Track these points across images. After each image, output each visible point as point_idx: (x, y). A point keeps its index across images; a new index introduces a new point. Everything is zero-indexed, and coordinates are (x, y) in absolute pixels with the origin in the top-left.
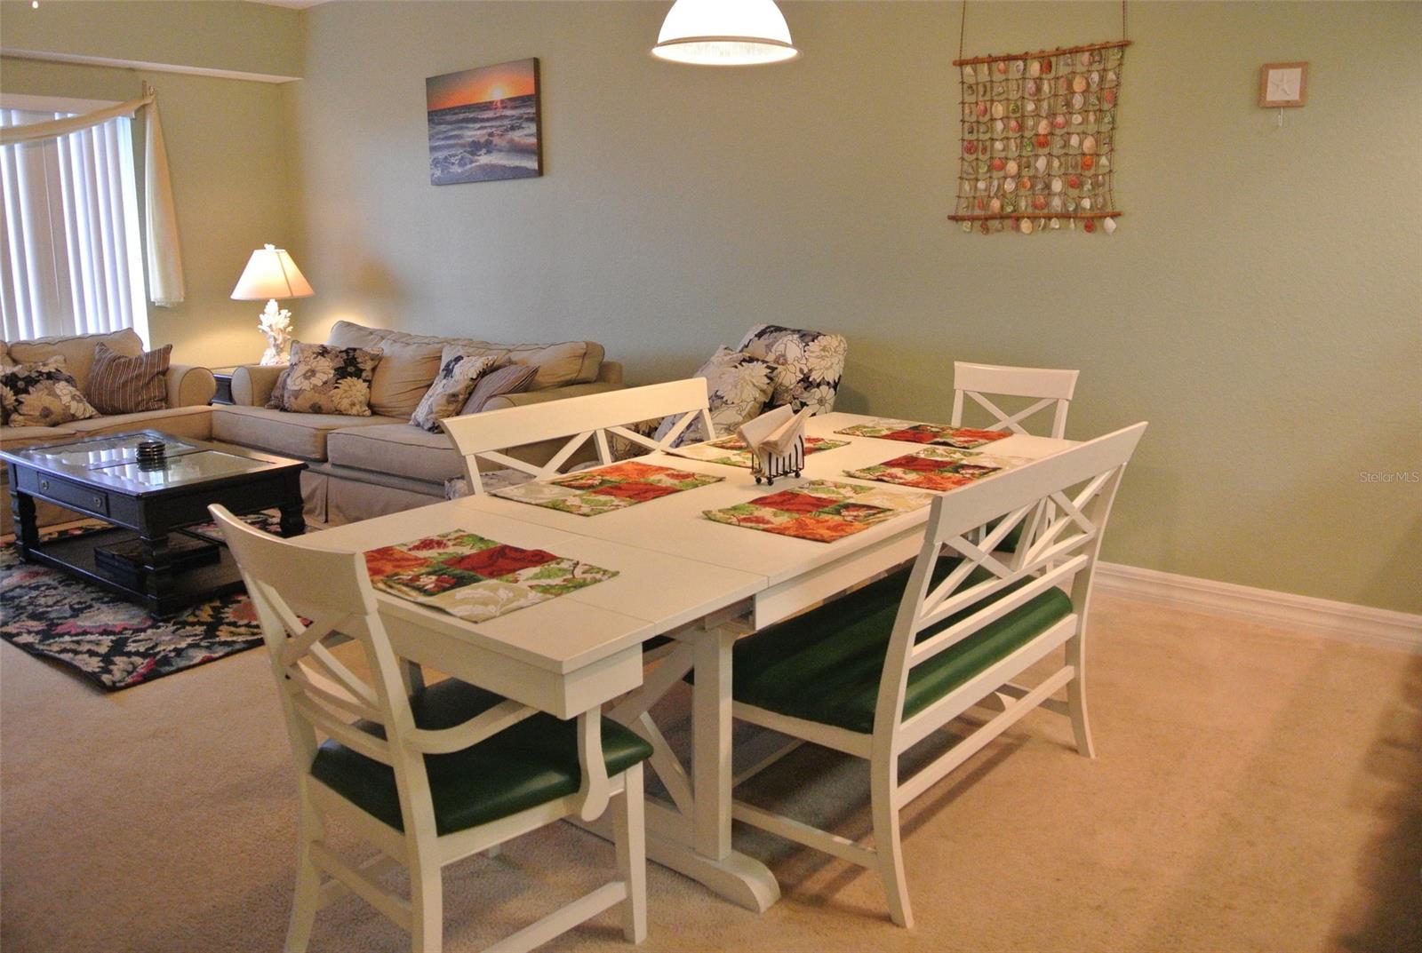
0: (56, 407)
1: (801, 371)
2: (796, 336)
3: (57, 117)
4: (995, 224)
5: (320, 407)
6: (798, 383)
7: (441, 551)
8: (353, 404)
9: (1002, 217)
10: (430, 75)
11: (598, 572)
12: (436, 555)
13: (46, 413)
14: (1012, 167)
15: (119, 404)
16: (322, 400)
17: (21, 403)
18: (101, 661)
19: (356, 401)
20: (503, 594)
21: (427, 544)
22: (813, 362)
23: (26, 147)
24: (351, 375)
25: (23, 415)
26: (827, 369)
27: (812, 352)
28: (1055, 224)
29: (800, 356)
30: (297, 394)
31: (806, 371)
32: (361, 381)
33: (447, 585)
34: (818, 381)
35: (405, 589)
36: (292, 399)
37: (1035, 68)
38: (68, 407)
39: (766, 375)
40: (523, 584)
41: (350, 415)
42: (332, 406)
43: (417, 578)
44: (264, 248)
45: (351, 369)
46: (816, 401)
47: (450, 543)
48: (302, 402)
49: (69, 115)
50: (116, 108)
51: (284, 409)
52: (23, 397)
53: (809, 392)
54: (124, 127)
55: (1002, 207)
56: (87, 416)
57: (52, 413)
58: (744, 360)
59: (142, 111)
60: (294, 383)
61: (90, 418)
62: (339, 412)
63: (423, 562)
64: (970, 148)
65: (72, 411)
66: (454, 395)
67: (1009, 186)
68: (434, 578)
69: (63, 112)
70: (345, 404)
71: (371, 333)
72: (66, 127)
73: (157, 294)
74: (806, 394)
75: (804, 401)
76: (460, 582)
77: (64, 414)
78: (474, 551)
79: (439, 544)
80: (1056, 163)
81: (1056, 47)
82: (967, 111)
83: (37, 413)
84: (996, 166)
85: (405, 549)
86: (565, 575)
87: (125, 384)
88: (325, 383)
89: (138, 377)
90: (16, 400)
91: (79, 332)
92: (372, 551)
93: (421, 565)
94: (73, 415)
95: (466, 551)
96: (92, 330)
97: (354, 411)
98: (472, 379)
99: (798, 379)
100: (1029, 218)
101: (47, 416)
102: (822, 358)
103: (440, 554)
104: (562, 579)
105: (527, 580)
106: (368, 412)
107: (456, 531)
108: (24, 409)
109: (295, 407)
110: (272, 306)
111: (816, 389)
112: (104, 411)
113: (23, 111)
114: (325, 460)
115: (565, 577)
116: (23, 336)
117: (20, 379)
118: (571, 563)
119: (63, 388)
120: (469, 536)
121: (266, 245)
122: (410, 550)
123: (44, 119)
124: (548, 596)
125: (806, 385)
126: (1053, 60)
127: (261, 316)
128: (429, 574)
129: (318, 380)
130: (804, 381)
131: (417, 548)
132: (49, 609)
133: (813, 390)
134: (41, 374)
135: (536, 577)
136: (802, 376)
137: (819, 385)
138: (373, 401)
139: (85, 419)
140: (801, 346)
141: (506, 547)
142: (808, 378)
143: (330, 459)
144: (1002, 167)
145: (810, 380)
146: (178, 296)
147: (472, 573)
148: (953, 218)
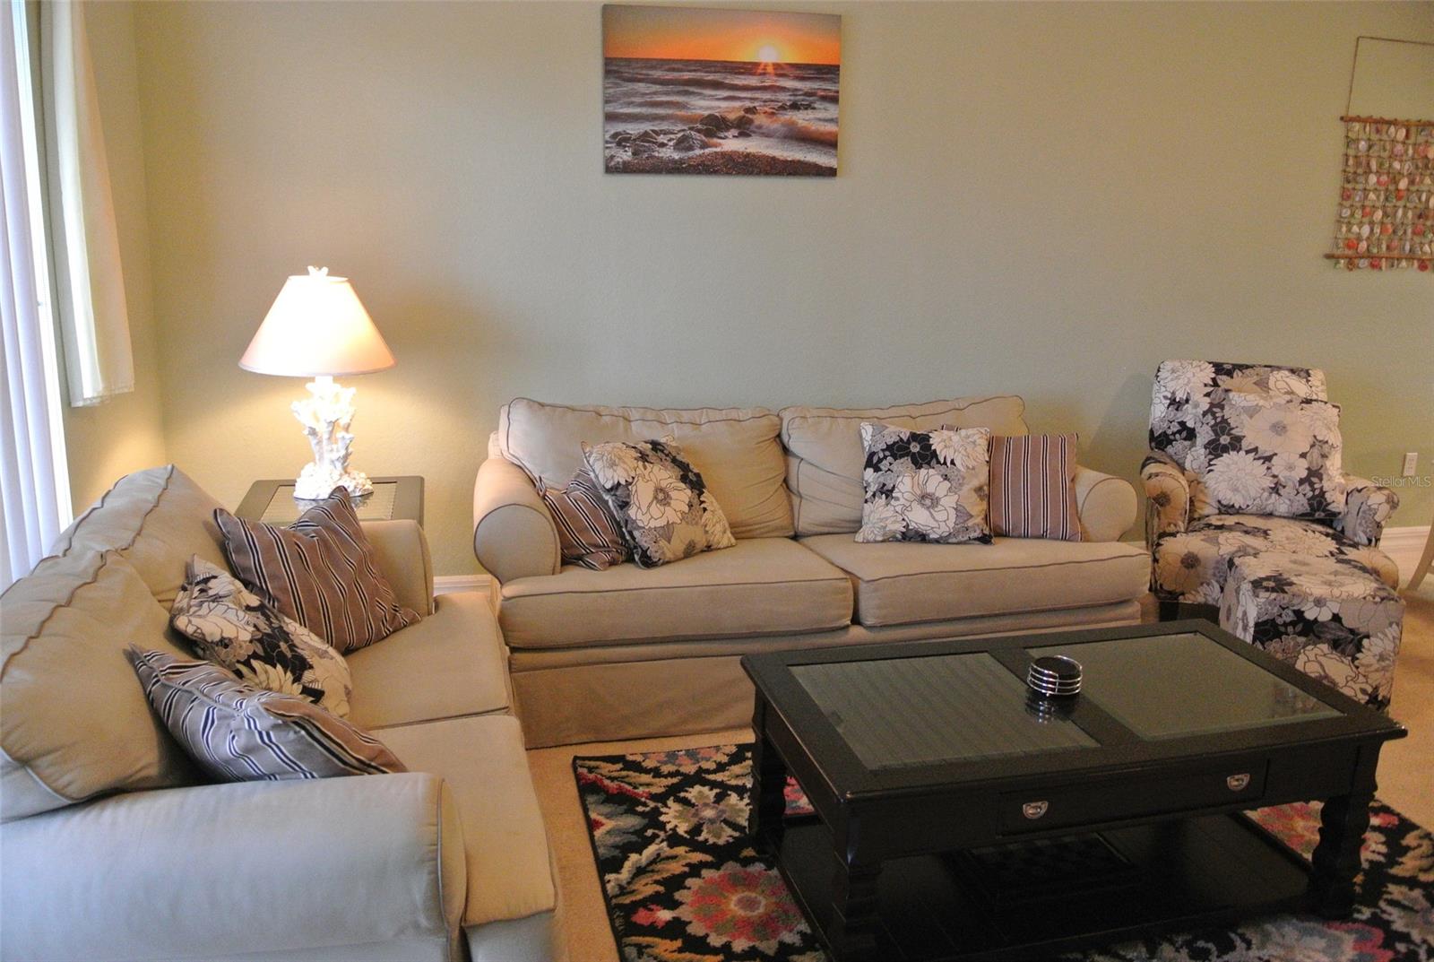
4: (1364, 263)
16: (696, 533)
28: (1404, 263)
30: (667, 532)
37: (1402, 133)
44: (307, 273)
51: (648, 562)
64: (1349, 195)
73: (90, 386)
80: (1410, 214)
82: (1349, 163)
84: (1367, 213)
88: (690, 506)
114: (857, 624)
121: (311, 268)
126: (1414, 129)
144: (1372, 214)
146: (127, 380)
148: (1329, 257)
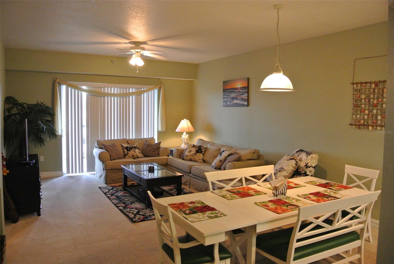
0: (135, 155)
1: (305, 163)
2: (305, 153)
3: (142, 90)
4: (362, 127)
5: (191, 160)
6: (305, 166)
7: (194, 205)
8: (199, 160)
9: (364, 125)
10: (224, 81)
11: (223, 215)
12: (192, 206)
13: (133, 156)
14: (367, 112)
15: (148, 155)
16: (192, 158)
17: (128, 153)
18: (134, 215)
19: (200, 159)
20: (201, 217)
21: (191, 203)
22: (309, 161)
23: (136, 96)
24: (199, 152)
25: (128, 156)
26: (312, 163)
27: (309, 158)
28: (379, 128)
29: (305, 159)
30: (187, 156)
31: (307, 163)
32: (202, 154)
33: (191, 213)
34: (310, 166)
35: (182, 213)
36: (186, 157)
37: (373, 86)
38: (138, 155)
39: (295, 164)
40: (206, 215)
41: (198, 162)
42: (194, 160)
43: (186, 210)
44: (184, 120)
45: (200, 151)
46: (309, 171)
47: (196, 203)
48: (187, 158)
49: (145, 89)
50: (155, 87)
51: (183, 159)
52: (129, 152)
53: (307, 169)
54: (156, 91)
55: (364, 122)
56: (141, 157)
57: (134, 156)
58: (290, 159)
59: (160, 88)
60: (186, 153)
61: (142, 157)
62: (196, 161)
63: (189, 207)
64: (355, 106)
65: (138, 156)
66: (221, 160)
67: (366, 117)
68: (189, 211)
69: (144, 88)
70: (197, 159)
71: (206, 142)
72: (144, 91)
73: (160, 129)
74: (306, 169)
75: (305, 171)
76: (194, 213)
77: (137, 156)
78: (200, 206)
79: (194, 203)
80: (379, 112)
81: (379, 80)
82: (354, 96)
83: (131, 156)
84: (362, 111)
85: (187, 203)
86: (215, 214)
87: (150, 150)
88: (193, 154)
89: (153, 149)
90: (127, 153)
91: (142, 137)
92: (180, 203)
93: (188, 208)
94: (138, 157)
95: (199, 205)
96: (145, 137)
97: (199, 161)
98: (226, 157)
99: (305, 165)
100: (371, 126)
101: (133, 157)
102: (311, 160)
103: (193, 205)
104: (214, 215)
105: (207, 214)
106: (202, 162)
107: (199, 201)
108: (129, 155)
109: (186, 159)
110: (185, 133)
111: (309, 168)
112: (145, 156)
113: (136, 88)
114: (190, 173)
115: (215, 215)
116: (131, 138)
117: (129, 148)
118: (218, 211)
119: (137, 150)
120: (201, 202)
121: (184, 119)
122: (188, 204)
123: (140, 90)
124: (209, 219)
125: (306, 167)
126: (378, 84)
127: (182, 135)
128: (189, 210)
129: (192, 153)
130: (306, 166)
131: (189, 203)
132: (126, 202)
133: (308, 168)
134: (133, 147)
135: (210, 214)
136: (306, 164)
137: (310, 167)
138: (204, 159)
139: (141, 158)
140: (306, 156)
141: (207, 206)
142: (307, 165)
143: (191, 173)
144: (364, 112)
145: (308, 165)
146: (164, 130)
147: (197, 211)
148: (350, 124)
